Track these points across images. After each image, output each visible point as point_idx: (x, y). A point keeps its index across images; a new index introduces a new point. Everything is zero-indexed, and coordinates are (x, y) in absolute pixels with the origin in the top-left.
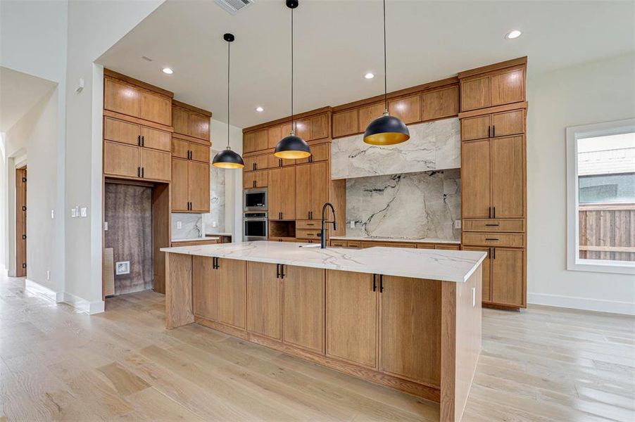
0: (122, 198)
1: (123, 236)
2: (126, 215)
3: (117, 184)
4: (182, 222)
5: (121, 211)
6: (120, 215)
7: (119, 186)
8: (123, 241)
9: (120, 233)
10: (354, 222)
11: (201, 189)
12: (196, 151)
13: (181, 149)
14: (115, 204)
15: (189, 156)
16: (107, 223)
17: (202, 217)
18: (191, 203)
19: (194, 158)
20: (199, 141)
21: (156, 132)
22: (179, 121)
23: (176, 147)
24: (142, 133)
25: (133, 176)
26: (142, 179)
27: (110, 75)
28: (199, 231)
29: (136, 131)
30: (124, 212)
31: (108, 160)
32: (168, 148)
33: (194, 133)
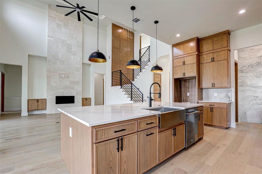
3: (192, 79)
4: (217, 93)
9: (193, 97)
11: (221, 75)
12: (217, 56)
13: (208, 58)
14: (192, 86)
15: (213, 60)
16: (189, 93)
17: (231, 90)
18: (214, 84)
19: (215, 60)
20: (220, 50)
21: (190, 57)
22: (206, 46)
23: (205, 58)
24: (184, 60)
25: (182, 76)
26: (185, 77)
27: (175, 46)
28: (229, 98)
29: (182, 60)
30: (195, 89)
31: (174, 73)
32: (195, 61)
33: (216, 47)
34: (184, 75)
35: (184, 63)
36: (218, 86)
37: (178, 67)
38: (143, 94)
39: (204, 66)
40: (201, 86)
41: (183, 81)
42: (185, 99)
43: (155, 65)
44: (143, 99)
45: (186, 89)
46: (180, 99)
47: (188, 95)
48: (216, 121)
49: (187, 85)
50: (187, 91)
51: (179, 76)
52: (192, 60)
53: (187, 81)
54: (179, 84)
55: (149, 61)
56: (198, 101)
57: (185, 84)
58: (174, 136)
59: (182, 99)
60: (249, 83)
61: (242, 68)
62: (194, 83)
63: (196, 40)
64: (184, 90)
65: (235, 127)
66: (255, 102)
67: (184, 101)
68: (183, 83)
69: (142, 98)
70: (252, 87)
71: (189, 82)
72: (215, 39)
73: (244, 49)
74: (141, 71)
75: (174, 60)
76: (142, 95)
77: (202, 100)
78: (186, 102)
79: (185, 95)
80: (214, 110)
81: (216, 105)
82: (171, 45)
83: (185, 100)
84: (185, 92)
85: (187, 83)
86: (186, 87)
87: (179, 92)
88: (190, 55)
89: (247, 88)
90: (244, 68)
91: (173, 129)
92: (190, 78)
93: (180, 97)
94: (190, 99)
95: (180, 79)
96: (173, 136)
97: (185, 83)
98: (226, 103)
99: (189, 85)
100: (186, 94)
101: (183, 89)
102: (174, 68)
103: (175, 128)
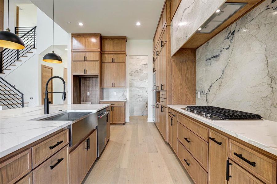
0: (95, 83)
1: (95, 98)
2: (96, 89)
3: (93, 77)
4: (116, 92)
5: (94, 88)
6: (94, 90)
7: (94, 78)
8: (95, 100)
9: (94, 97)
10: (200, 92)
11: (120, 76)
12: (117, 58)
13: (110, 58)
14: (92, 85)
15: (113, 61)
16: (89, 93)
17: (127, 90)
18: (114, 83)
19: (115, 61)
20: (119, 53)
21: (92, 53)
22: (108, 45)
23: (107, 58)
24: (86, 55)
25: (82, 73)
26: (86, 74)
27: (74, 36)
28: (125, 97)
29: (83, 55)
30: (95, 88)
31: (73, 69)
32: (98, 59)
33: (116, 49)
34: (85, 72)
35: (85, 59)
36: (117, 86)
37: (78, 62)
38: (23, 95)
39: (106, 65)
40: (102, 86)
41: (82, 79)
42: (85, 99)
43: (51, 52)
44: (23, 102)
45: (86, 88)
46: (79, 99)
47: (88, 95)
48: (116, 119)
49: (87, 84)
50: (87, 90)
51: (80, 72)
52: (94, 56)
53: (87, 79)
54: (78, 82)
55: (34, 47)
56: (100, 101)
57: (85, 83)
58: (88, 150)
59: (82, 99)
60: (135, 85)
61: (131, 72)
62: (94, 82)
63: (99, 37)
64: (84, 89)
65: (129, 122)
66: (139, 99)
67: (83, 102)
68: (82, 81)
69: (21, 100)
70: (137, 88)
71: (89, 81)
72: (116, 41)
73: (133, 57)
74: (18, 60)
75: (74, 53)
76: (21, 95)
77: (103, 100)
78: (85, 102)
79: (85, 94)
80: (115, 109)
81: (116, 104)
82: (71, 34)
83: (85, 101)
84: (85, 92)
85: (88, 82)
86: (86, 85)
87: (78, 92)
88: (91, 51)
89: (134, 89)
90: (132, 72)
91: (86, 140)
92: (91, 76)
93: (79, 97)
94: (90, 99)
95: (80, 77)
96: (86, 149)
97: (85, 81)
98: (124, 102)
99: (89, 84)
100: (87, 94)
101: (82, 89)
102: (73, 63)
103: (88, 138)
